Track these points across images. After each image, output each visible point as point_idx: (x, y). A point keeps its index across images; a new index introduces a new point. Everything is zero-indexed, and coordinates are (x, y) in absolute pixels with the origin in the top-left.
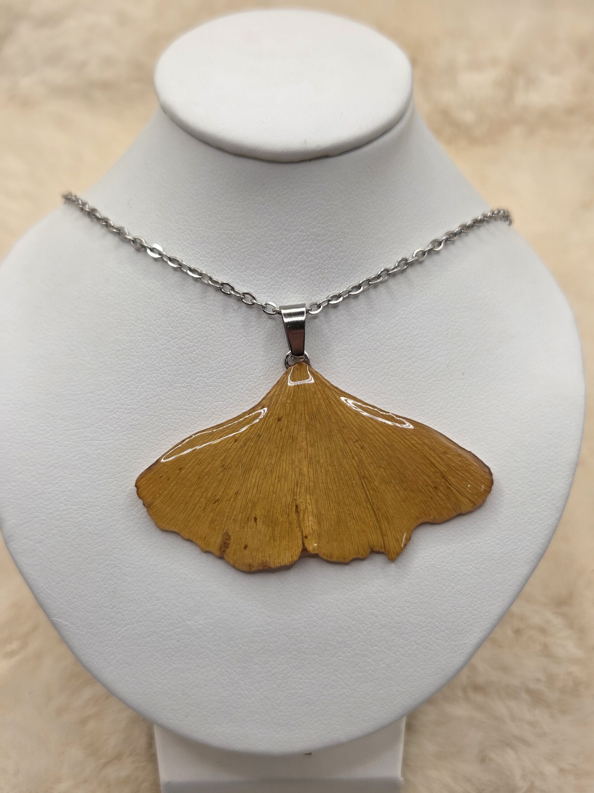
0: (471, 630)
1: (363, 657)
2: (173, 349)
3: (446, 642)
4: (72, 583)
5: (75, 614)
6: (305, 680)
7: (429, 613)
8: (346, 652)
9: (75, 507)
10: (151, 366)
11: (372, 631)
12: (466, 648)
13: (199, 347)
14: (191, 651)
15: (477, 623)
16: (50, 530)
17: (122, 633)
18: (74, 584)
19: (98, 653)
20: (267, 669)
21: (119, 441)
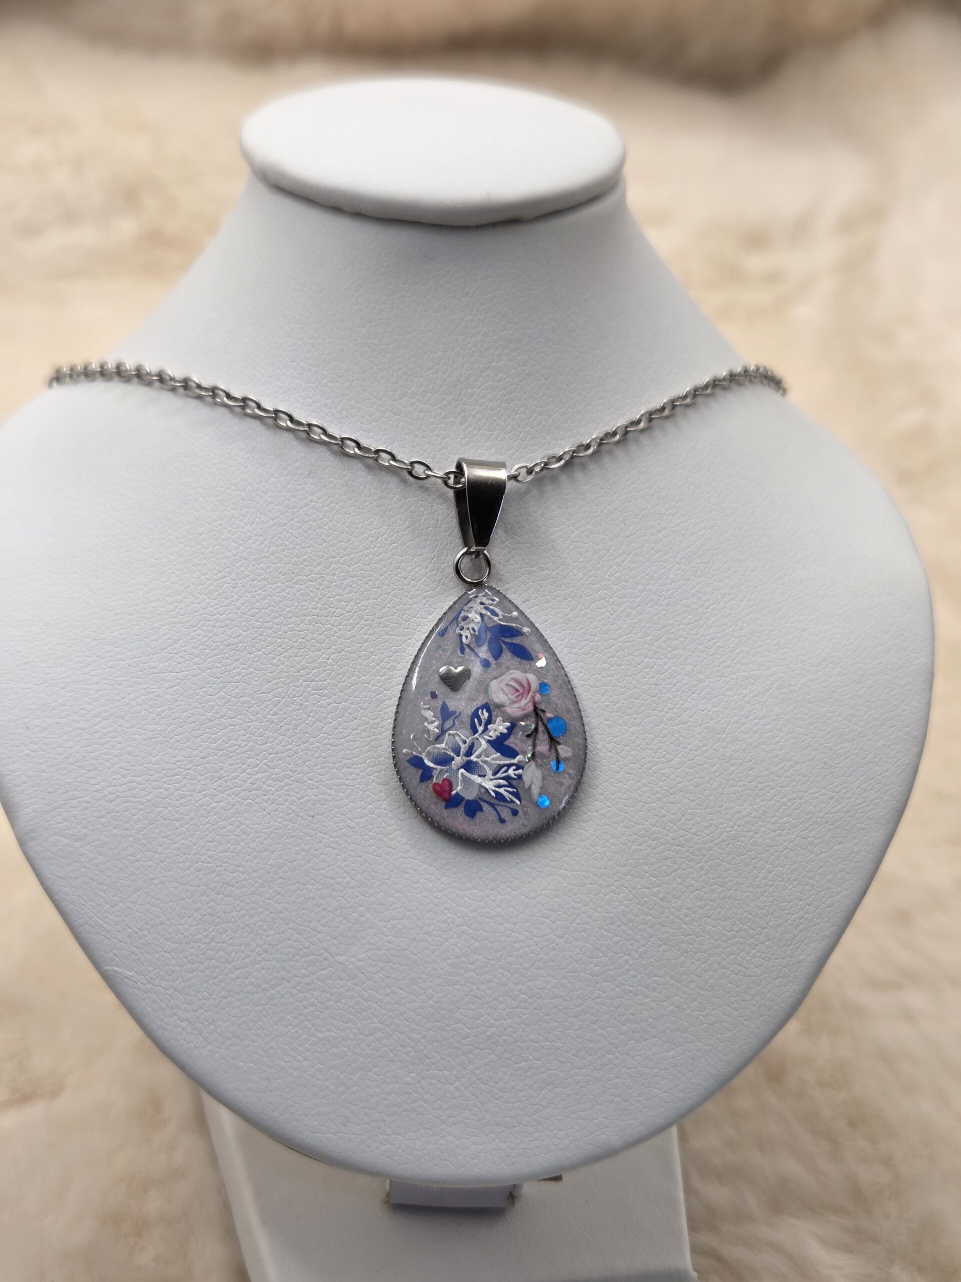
0: (806, 938)
1: (636, 995)
2: (290, 523)
3: (769, 961)
4: (140, 905)
5: (145, 957)
6: (543, 1044)
7: (736, 914)
8: (608, 990)
9: (140, 778)
10: (256, 552)
11: (648, 951)
12: (802, 968)
13: (333, 517)
14: (346, 1007)
15: (814, 925)
16: (98, 818)
17: (228, 984)
18: (142, 905)
19: (186, 1022)
20: (478, 1029)
21: (209, 671)
